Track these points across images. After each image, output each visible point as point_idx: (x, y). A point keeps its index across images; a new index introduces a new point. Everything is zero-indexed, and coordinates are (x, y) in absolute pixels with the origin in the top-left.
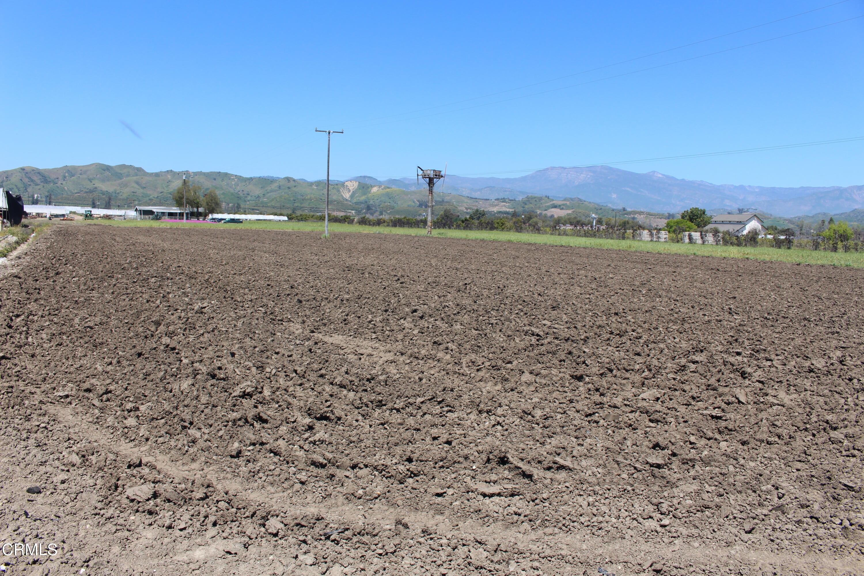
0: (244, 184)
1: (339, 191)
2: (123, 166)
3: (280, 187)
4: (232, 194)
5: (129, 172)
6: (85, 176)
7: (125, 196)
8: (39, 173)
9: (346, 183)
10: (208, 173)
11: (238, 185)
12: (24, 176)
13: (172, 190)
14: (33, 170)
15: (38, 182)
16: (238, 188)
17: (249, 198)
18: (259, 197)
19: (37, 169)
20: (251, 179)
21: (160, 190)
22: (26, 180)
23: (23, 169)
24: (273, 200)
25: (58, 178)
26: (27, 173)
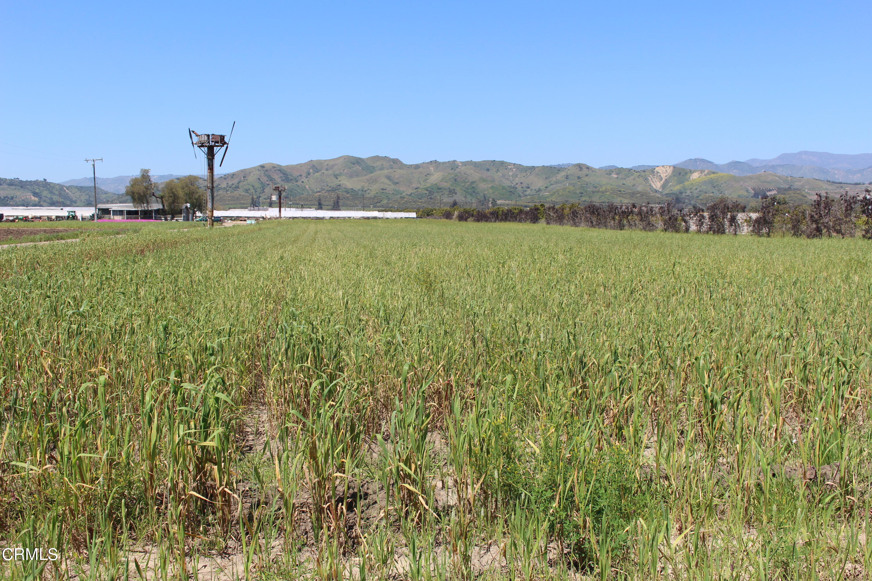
0: (524, 174)
1: (646, 179)
2: (377, 158)
3: (567, 177)
4: (504, 188)
5: (383, 165)
6: (330, 172)
7: (372, 194)
9: (657, 169)
10: (479, 162)
11: (516, 176)
12: (262, 175)
13: (428, 185)
14: (274, 167)
16: (517, 180)
17: (528, 192)
18: (540, 190)
19: (279, 166)
20: (533, 168)
21: (414, 185)
23: (262, 167)
24: (554, 193)
25: (301, 176)
26: (267, 171)
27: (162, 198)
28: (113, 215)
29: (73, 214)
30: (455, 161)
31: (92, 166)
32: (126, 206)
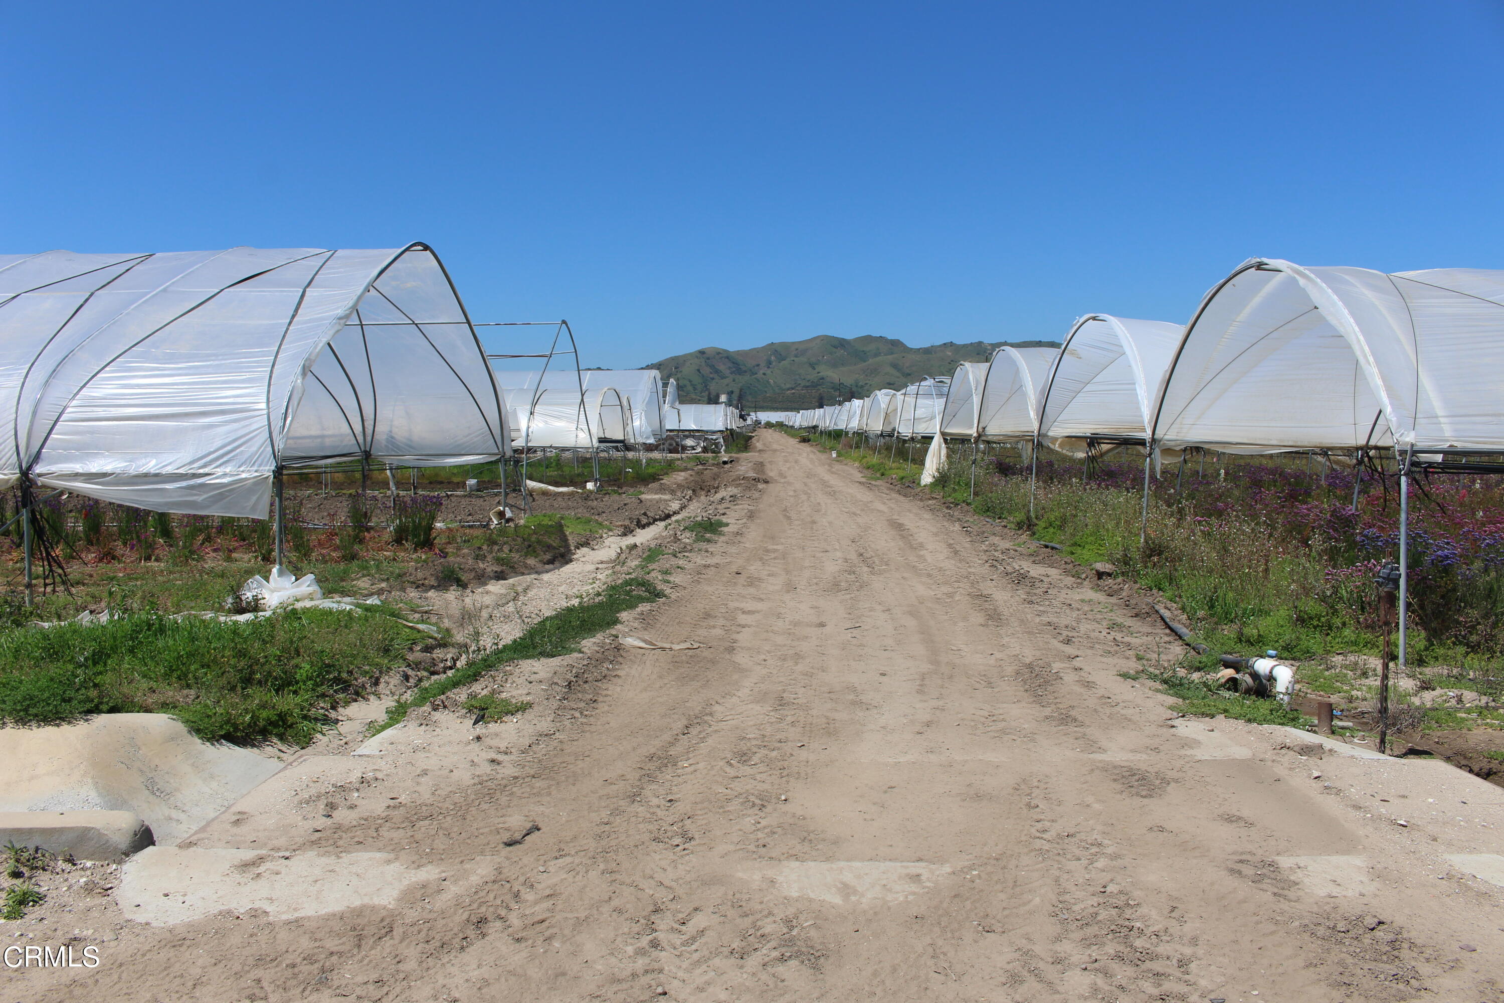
2: (868, 339)
5: (878, 348)
6: (803, 359)
8: (727, 358)
12: (703, 364)
14: (719, 353)
15: (727, 372)
19: (725, 351)
22: (706, 371)
23: (702, 352)
25: (758, 365)
26: (708, 359)
30: (980, 343)
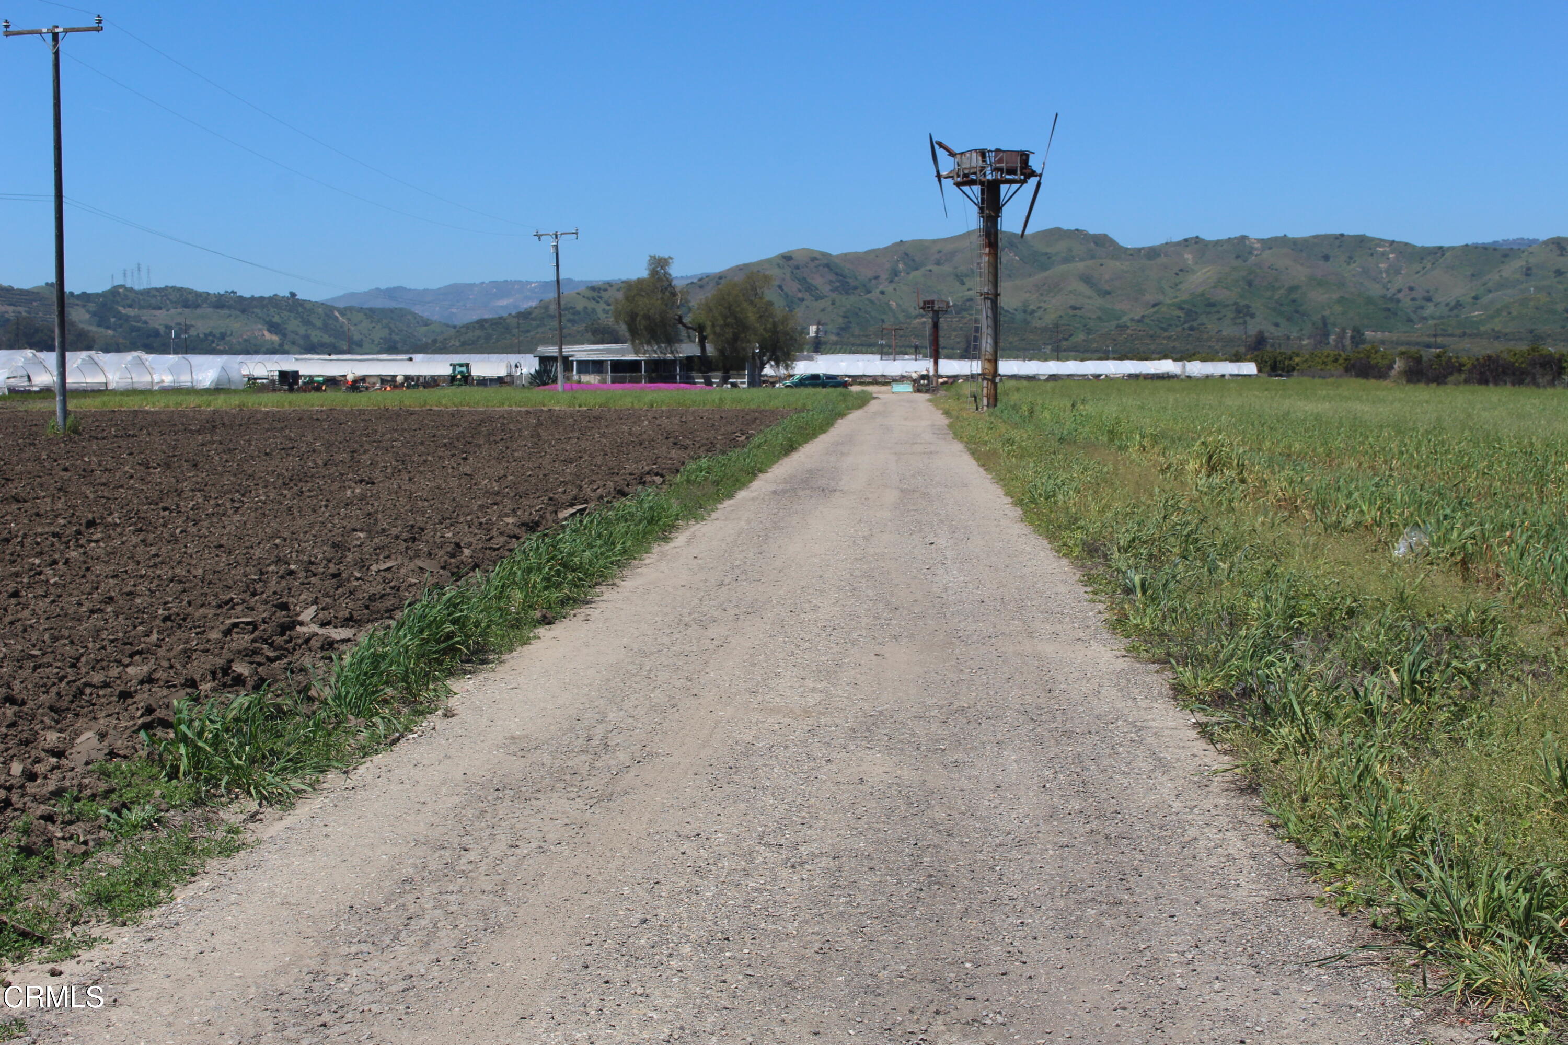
0: (1417, 266)
2: (1057, 234)
3: (1528, 272)
4: (1369, 301)
5: (1070, 250)
6: (947, 268)
7: (1049, 319)
8: (827, 266)
10: (1305, 241)
11: (1398, 272)
12: (789, 276)
13: (1185, 297)
14: (813, 259)
15: (826, 289)
16: (1399, 282)
17: (1430, 310)
18: (1458, 305)
19: (825, 255)
20: (1440, 251)
21: (1149, 298)
22: (792, 287)
23: (787, 257)
24: (1498, 312)
25: (877, 278)
26: (797, 268)
27: (700, 329)
28: (579, 372)
29: (464, 369)
30: (1244, 238)
31: (552, 250)
32: (609, 351)
